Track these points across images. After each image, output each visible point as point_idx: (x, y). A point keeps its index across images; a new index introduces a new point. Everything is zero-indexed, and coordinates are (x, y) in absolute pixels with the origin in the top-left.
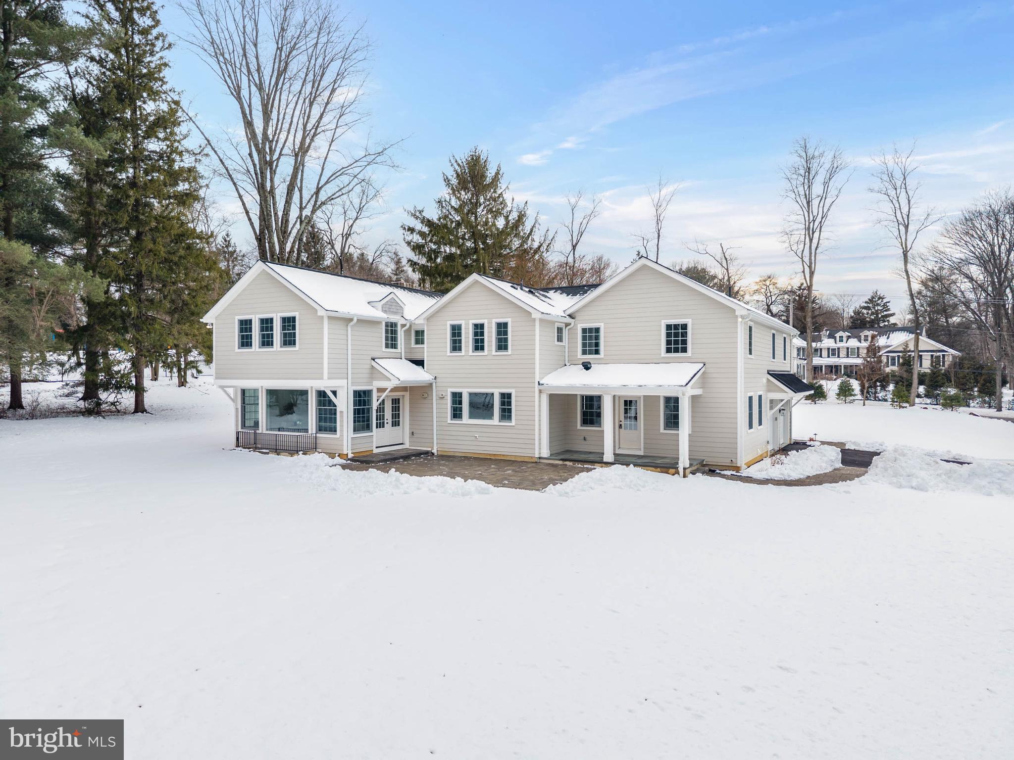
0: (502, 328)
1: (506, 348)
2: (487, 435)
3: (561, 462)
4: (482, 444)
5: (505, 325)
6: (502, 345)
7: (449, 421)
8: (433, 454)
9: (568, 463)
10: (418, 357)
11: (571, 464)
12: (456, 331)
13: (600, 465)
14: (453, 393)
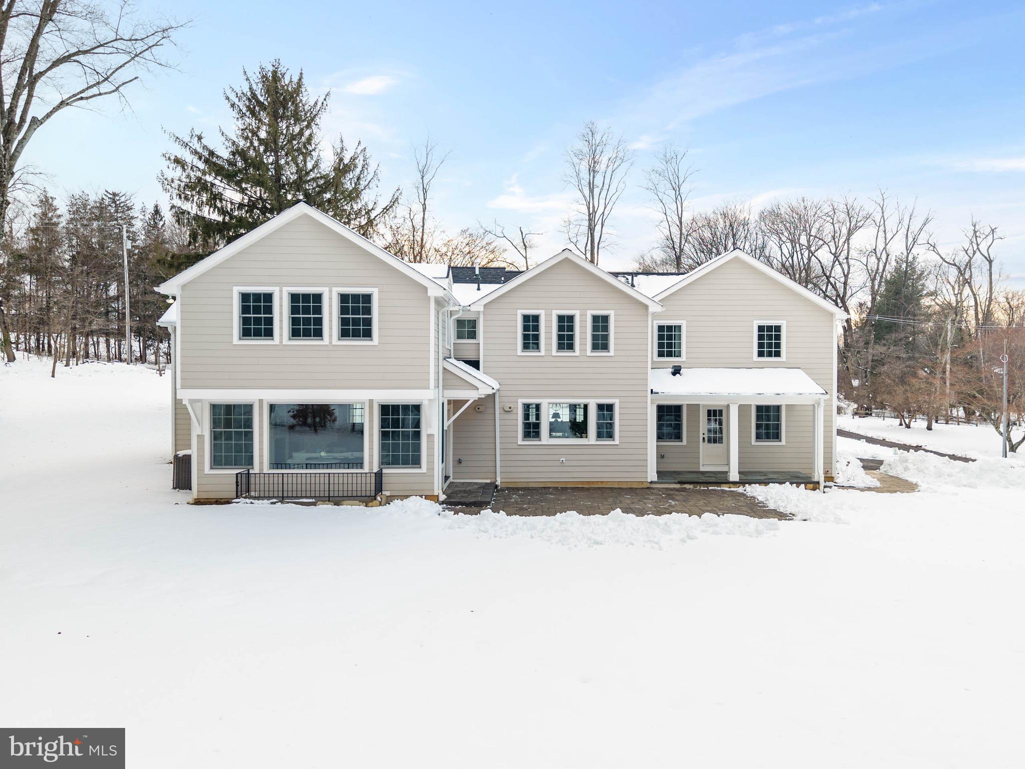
0: (601, 323)
1: (606, 347)
2: (576, 457)
3: (678, 486)
4: (569, 469)
5: (605, 319)
6: (600, 342)
7: (520, 442)
8: (496, 487)
9: (687, 486)
10: (472, 357)
11: (691, 486)
12: (531, 323)
13: (728, 485)
14: (525, 404)
